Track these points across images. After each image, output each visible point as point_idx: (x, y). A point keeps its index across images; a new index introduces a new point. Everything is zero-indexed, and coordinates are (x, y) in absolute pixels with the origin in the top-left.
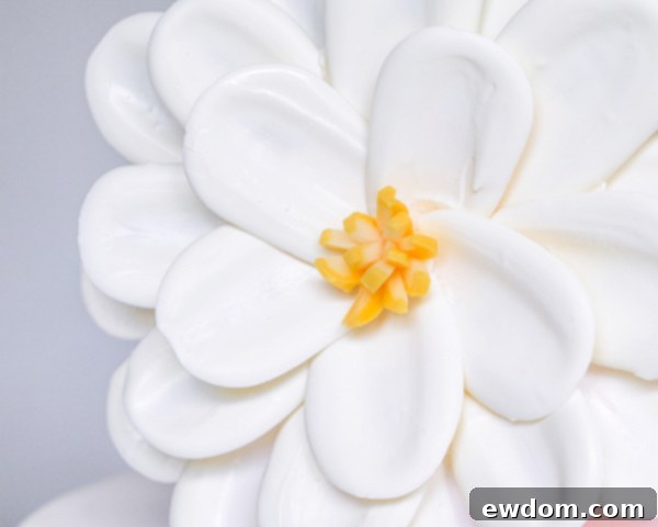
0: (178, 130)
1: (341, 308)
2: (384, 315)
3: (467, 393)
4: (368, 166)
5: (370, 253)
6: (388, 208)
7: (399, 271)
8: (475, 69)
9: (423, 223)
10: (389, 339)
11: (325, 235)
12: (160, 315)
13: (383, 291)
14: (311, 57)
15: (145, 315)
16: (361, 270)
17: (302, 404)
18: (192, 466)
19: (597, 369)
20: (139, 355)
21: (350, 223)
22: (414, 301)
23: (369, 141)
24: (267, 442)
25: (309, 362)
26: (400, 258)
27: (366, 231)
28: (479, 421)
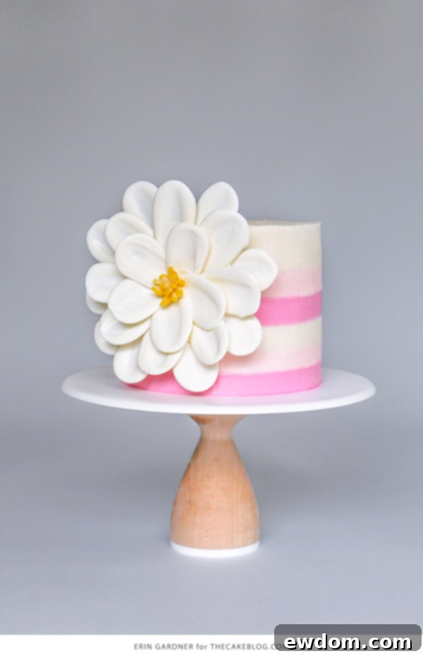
0: (113, 253)
1: (159, 301)
2: (171, 303)
3: (194, 323)
4: (166, 261)
5: (167, 285)
6: (171, 272)
7: (175, 290)
8: (194, 235)
9: (181, 276)
10: (173, 310)
11: (154, 281)
12: (110, 306)
13: (170, 295)
14: (150, 231)
15: (104, 306)
16: (164, 290)
17: (149, 329)
18: (118, 347)
19: (227, 315)
20: (103, 318)
21: (161, 277)
22: (179, 298)
23: (167, 254)
24: (139, 341)
25: (150, 317)
26: (174, 286)
27: (165, 279)
28: (197, 331)
